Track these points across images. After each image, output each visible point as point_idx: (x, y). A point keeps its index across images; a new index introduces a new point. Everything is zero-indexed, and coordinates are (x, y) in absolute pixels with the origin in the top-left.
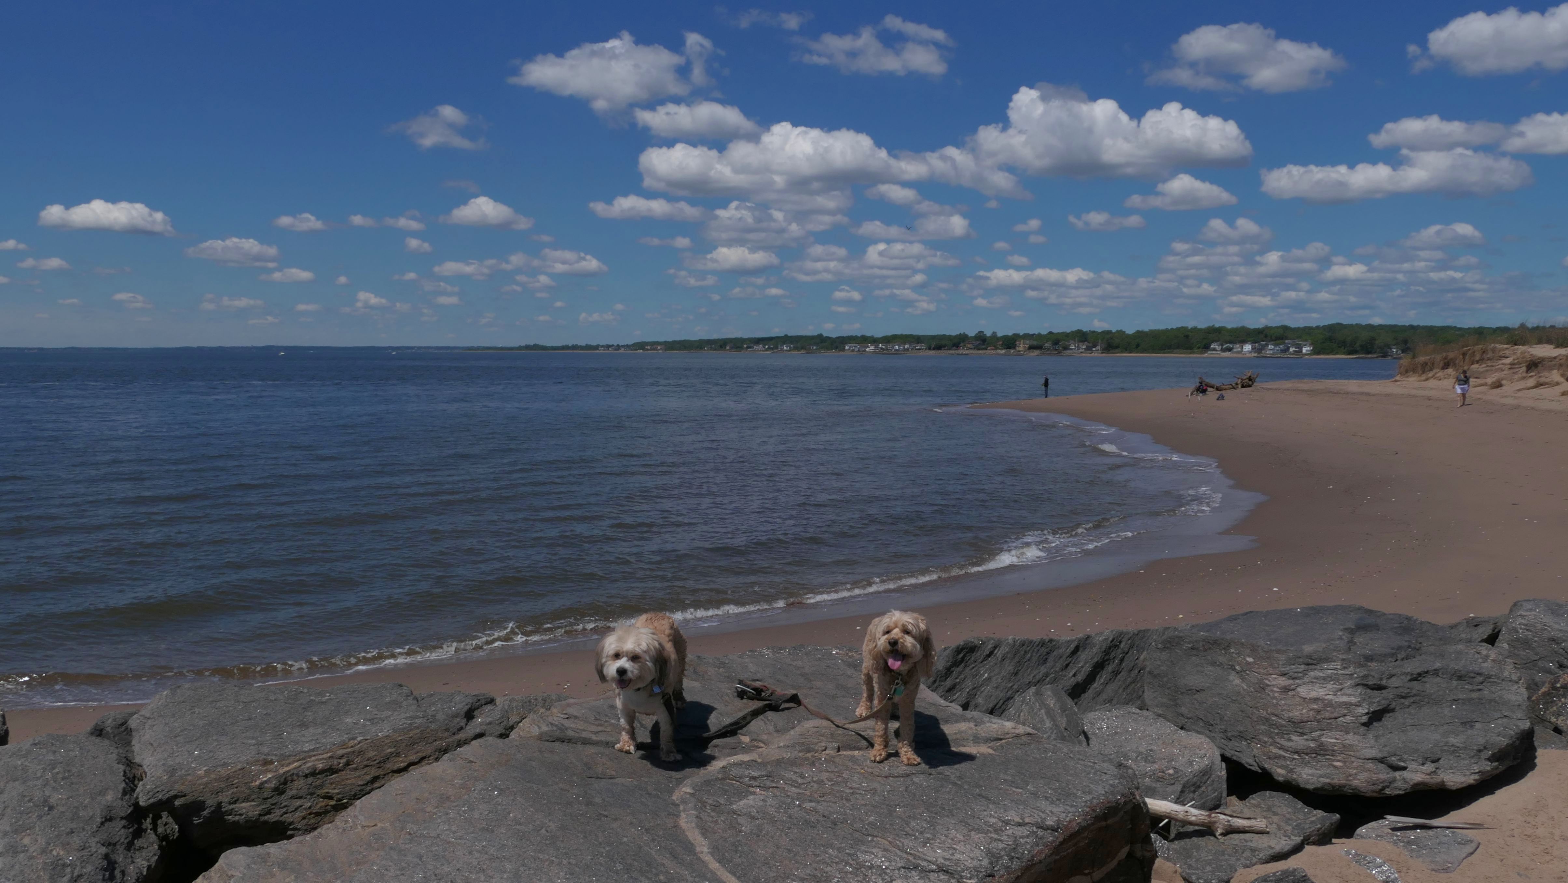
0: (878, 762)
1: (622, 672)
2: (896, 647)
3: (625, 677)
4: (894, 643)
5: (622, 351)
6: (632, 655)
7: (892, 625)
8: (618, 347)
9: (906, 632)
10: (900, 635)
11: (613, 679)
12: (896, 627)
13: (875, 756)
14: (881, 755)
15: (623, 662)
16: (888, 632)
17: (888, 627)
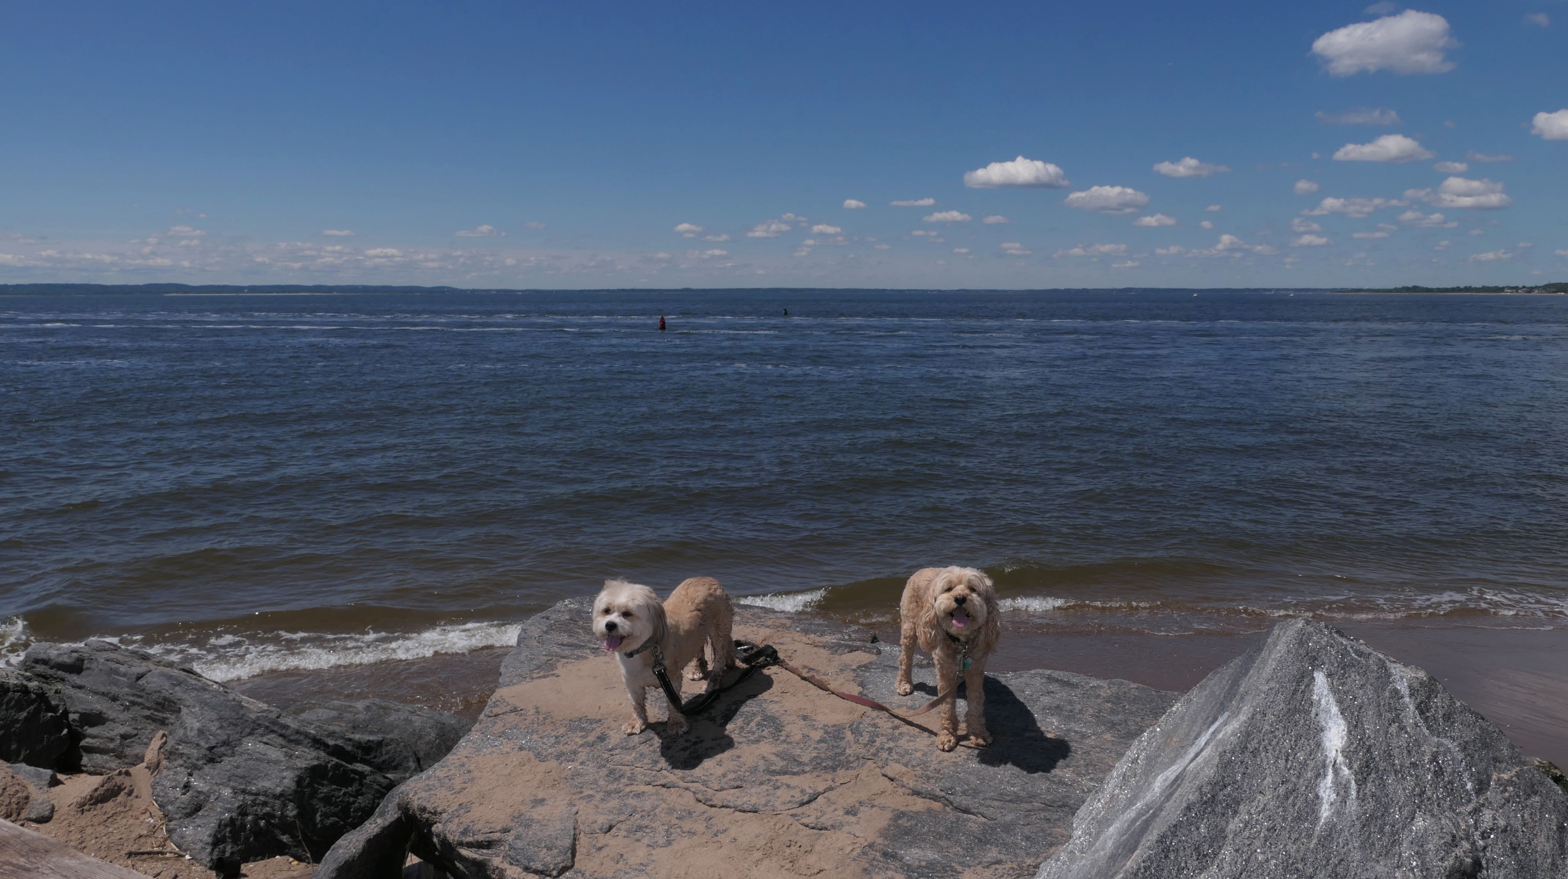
0: (948, 751)
1: (611, 626)
2: (964, 605)
3: (614, 633)
4: (961, 601)
5: (1536, 293)
6: (623, 610)
7: (955, 580)
8: (1531, 289)
9: (972, 589)
10: (967, 591)
11: (603, 635)
12: (960, 583)
13: (943, 743)
14: (950, 741)
15: (614, 617)
16: (949, 590)
17: (950, 582)
